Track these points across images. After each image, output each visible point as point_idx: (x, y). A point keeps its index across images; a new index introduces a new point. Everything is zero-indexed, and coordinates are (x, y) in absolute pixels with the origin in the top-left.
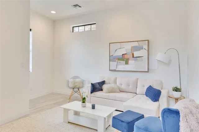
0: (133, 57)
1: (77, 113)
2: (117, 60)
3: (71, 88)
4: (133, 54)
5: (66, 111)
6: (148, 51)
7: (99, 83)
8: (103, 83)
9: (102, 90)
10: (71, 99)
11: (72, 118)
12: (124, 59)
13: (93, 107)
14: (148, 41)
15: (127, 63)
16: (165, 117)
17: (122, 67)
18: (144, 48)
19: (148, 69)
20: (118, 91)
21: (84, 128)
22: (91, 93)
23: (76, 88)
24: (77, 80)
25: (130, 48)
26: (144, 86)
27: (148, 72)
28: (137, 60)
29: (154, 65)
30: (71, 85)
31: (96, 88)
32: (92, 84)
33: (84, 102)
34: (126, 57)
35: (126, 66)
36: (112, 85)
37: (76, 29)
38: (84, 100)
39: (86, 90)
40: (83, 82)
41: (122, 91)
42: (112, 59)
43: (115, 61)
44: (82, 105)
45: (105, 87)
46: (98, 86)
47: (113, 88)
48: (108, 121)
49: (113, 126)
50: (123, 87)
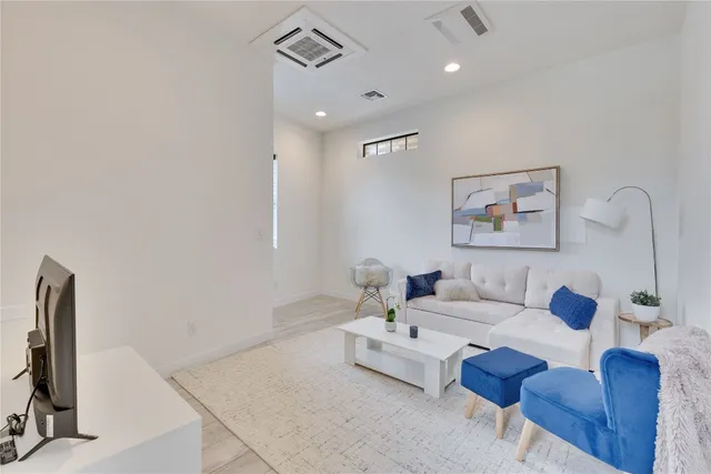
0: (515, 212)
1: (374, 345)
2: (472, 221)
3: (360, 286)
4: (515, 205)
5: (351, 337)
6: (558, 195)
7: (425, 276)
8: (437, 275)
9: (434, 293)
10: (359, 312)
11: (363, 355)
12: (491, 217)
13: (414, 333)
14: (558, 168)
15: (498, 227)
16: (612, 372)
17: (485, 236)
18: (545, 186)
19: (558, 243)
20: (474, 296)
21: (390, 381)
22: (408, 299)
23: (373, 286)
24: (374, 268)
25: (507, 189)
26: (545, 288)
27: (557, 249)
28: (525, 219)
29: (576, 231)
30: (361, 279)
31: (420, 287)
32: (409, 277)
33: (391, 320)
34: (497, 212)
35: (497, 234)
36: (460, 282)
37: (372, 150)
38: (391, 316)
39: (396, 292)
40: (387, 273)
41: (484, 298)
42: (458, 217)
43: (467, 223)
44: (387, 326)
45: (440, 285)
46: (423, 283)
47: (461, 289)
48: (451, 371)
49: (465, 383)
50: (489, 287)
